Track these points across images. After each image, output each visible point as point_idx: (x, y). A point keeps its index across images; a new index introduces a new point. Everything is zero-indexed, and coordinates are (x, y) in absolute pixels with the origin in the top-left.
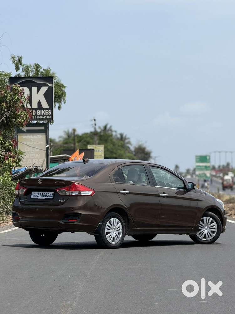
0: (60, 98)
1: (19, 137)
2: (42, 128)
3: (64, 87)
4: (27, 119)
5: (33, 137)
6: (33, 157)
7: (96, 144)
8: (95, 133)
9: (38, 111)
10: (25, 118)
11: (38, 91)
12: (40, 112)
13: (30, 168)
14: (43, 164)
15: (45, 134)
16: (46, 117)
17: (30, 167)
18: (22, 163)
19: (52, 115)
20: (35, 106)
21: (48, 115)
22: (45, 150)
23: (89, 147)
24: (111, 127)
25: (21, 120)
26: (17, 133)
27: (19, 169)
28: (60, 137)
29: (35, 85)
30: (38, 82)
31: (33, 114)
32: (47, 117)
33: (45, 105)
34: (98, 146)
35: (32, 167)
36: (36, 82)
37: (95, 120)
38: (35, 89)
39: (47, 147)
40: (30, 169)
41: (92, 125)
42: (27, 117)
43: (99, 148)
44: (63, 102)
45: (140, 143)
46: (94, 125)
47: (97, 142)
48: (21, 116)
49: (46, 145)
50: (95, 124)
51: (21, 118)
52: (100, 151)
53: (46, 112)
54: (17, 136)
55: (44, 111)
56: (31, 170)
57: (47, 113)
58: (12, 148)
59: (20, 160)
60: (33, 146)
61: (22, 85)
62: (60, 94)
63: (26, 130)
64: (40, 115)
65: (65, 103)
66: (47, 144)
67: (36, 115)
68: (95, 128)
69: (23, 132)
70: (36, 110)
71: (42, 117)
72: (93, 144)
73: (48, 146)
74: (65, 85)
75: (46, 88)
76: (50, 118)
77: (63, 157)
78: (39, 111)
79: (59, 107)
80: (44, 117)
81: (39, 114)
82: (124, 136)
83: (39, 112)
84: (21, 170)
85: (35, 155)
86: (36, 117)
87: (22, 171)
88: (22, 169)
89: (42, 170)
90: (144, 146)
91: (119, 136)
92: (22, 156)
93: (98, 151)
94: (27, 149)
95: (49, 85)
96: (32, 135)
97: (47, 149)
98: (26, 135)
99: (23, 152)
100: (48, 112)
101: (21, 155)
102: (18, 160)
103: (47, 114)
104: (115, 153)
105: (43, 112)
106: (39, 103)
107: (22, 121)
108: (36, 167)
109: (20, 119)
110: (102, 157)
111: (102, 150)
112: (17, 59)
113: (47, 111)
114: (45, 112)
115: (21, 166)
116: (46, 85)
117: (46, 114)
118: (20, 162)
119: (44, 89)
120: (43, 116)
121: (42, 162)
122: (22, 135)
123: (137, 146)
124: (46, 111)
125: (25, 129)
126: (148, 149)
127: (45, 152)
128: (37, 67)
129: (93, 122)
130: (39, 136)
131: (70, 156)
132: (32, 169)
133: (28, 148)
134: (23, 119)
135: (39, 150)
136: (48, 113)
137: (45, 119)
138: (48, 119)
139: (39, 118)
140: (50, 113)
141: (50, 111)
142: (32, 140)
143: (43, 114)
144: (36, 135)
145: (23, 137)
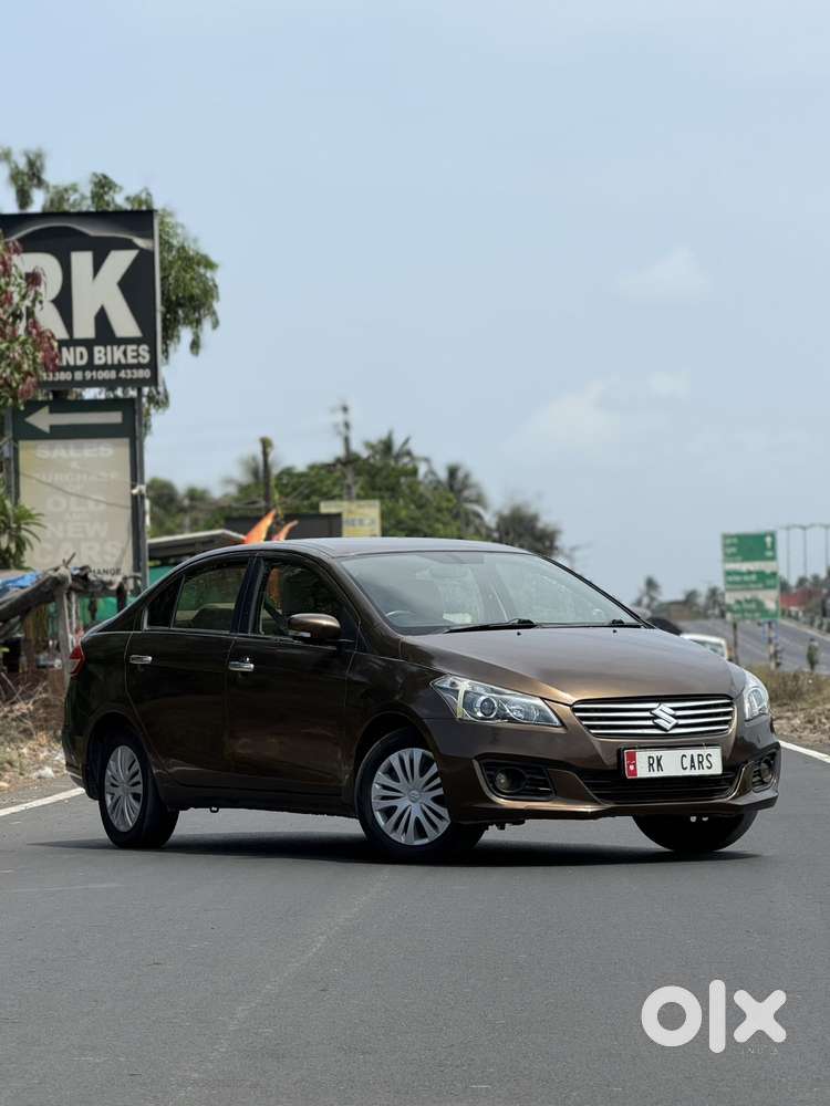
0: (196, 309)
1: (22, 454)
2: (115, 417)
3: (210, 265)
4: (35, 369)
5: (80, 455)
6: (81, 536)
7: (350, 499)
8: (350, 460)
9: (96, 349)
10: (25, 367)
11: (97, 267)
12: (106, 354)
13: (56, 574)
14: (120, 562)
15: (126, 441)
16: (129, 371)
17: (56, 570)
18: (29, 557)
19: (153, 366)
20: (85, 328)
21: (139, 366)
22: (129, 504)
23: (326, 508)
24: (407, 441)
25: (12, 373)
26: (16, 439)
27: (12, 578)
29: (84, 243)
30: (92, 231)
31: (79, 363)
32: (135, 371)
33: (124, 323)
34: (360, 507)
35: (63, 571)
36: (87, 235)
37: (345, 409)
38: (82, 260)
39: (135, 491)
40: (55, 578)
41: (336, 426)
42: (34, 360)
43: (361, 511)
44: (207, 324)
45: (519, 500)
46: (342, 429)
47: (355, 490)
48: (8, 357)
49: (133, 487)
50: (347, 425)
51: (12, 366)
52: (367, 522)
53: (130, 354)
54: (16, 451)
55: (122, 348)
56: (57, 582)
57: (134, 357)
59: (21, 544)
60: (78, 489)
61: (30, 244)
62: (197, 291)
63: (52, 427)
64: (105, 367)
65: (216, 324)
66: (135, 479)
67: (90, 366)
68: (347, 441)
69: (36, 434)
70: (88, 344)
71: (112, 375)
72: (340, 497)
73: (142, 488)
74: (214, 258)
75: (130, 255)
76: (144, 378)
77: (211, 540)
78: (102, 348)
79: (195, 345)
80: (122, 374)
81: (102, 362)
82: (460, 475)
83: (102, 355)
84: (21, 583)
85: (88, 526)
86: (88, 375)
87: (22, 588)
88: (23, 578)
89: (111, 583)
90: (532, 510)
91: (443, 475)
92: (33, 528)
93: (357, 522)
94: (57, 504)
95: (140, 242)
96: (77, 447)
97: (136, 501)
98: (52, 448)
99: (34, 512)
100: (137, 351)
101: (27, 524)
102: (13, 547)
103: (135, 361)
105: (117, 354)
106: (102, 319)
107: (17, 376)
108: (82, 569)
109: (8, 370)
111: (373, 522)
112: (22, 164)
113: (134, 347)
114: (125, 353)
115: (27, 569)
116: (129, 245)
117: (131, 361)
118: (22, 553)
119: (119, 261)
120: (118, 367)
121: (118, 553)
122: (35, 447)
123: (506, 512)
124: (130, 348)
125: (43, 420)
126: (546, 520)
127: (130, 511)
128: (103, 185)
129: (340, 417)
130: (102, 449)
131: (242, 536)
132: (64, 579)
133: (63, 501)
134: (18, 367)
135: (104, 506)
136: (139, 355)
137: (126, 380)
138: (138, 379)
139: (100, 378)
140: (144, 357)
141: (144, 349)
142: (74, 465)
143: (116, 362)
144: (91, 447)
145: (39, 455)
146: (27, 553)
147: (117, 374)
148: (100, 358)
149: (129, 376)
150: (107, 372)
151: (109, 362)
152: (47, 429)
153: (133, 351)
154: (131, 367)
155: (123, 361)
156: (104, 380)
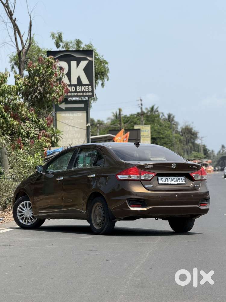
0: (103, 75)
1: (57, 115)
2: (82, 105)
3: (107, 63)
4: (62, 94)
5: (73, 116)
6: (73, 137)
7: (142, 125)
8: (142, 114)
9: (77, 87)
10: (60, 94)
11: (78, 65)
12: (80, 88)
15: (85, 112)
16: (86, 93)
17: (68, 147)
19: (92, 91)
20: (74, 81)
21: (89, 92)
22: (86, 129)
23: (136, 127)
25: (56, 95)
26: (56, 111)
27: (56, 149)
28: (108, 119)
29: (74, 59)
30: (77, 56)
31: (73, 91)
32: (87, 93)
33: (85, 80)
34: (145, 127)
36: (75, 57)
37: (141, 100)
38: (74, 63)
39: (87, 125)
42: (62, 92)
43: (146, 128)
44: (106, 79)
45: (187, 124)
46: (140, 105)
47: (144, 122)
48: (55, 91)
49: (87, 124)
50: (142, 105)
51: (56, 93)
52: (147, 131)
53: (86, 88)
54: (56, 114)
55: (84, 87)
57: (87, 89)
58: (46, 126)
59: (57, 140)
60: (72, 125)
61: (61, 59)
62: (103, 71)
63: (65, 108)
64: (80, 92)
65: (108, 80)
66: (87, 122)
67: (76, 92)
68: (141, 108)
69: (61, 110)
70: (75, 86)
71: (82, 94)
72: (140, 124)
73: (89, 124)
74: (107, 61)
75: (86, 62)
76: (90, 95)
77: (106, 137)
78: (79, 87)
79: (103, 84)
80: (84, 94)
81: (79, 90)
82: (172, 116)
83: (79, 89)
84: (58, 151)
85: (75, 134)
86: (75, 94)
87: (58, 152)
88: (58, 149)
90: (191, 127)
91: (167, 117)
92: (61, 135)
93: (144, 131)
95: (89, 58)
96: (72, 113)
97: (88, 127)
98: (65, 113)
99: (61, 131)
100: (88, 88)
101: (59, 134)
102: (55, 140)
103: (88, 90)
104: (162, 134)
105: (83, 88)
106: (79, 79)
107: (58, 96)
109: (55, 94)
110: (149, 137)
111: (148, 131)
112: (57, 35)
113: (87, 87)
114: (85, 88)
115: (59, 146)
116: (86, 59)
117: (87, 90)
118: (58, 142)
119: (84, 64)
120: (83, 92)
121: (83, 142)
122: (61, 113)
123: (184, 127)
124: (86, 87)
125: (63, 106)
126: (195, 129)
127: (86, 131)
128: (78, 42)
129: (140, 102)
130: (79, 114)
131: (114, 136)
133: (67, 127)
134: (58, 94)
135: (79, 129)
136: (89, 89)
137: (85, 95)
138: (88, 95)
139: (78, 95)
140: (90, 89)
141: (90, 87)
142: (71, 118)
143: (82, 91)
144: (76, 113)
145: (62, 115)
146: (59, 142)
147: (83, 94)
148: (78, 90)
149: (86, 94)
150: (80, 93)
151: (81, 91)
152: (64, 109)
153: (87, 88)
154: (87, 92)
155: (84, 90)
156: (79, 95)
